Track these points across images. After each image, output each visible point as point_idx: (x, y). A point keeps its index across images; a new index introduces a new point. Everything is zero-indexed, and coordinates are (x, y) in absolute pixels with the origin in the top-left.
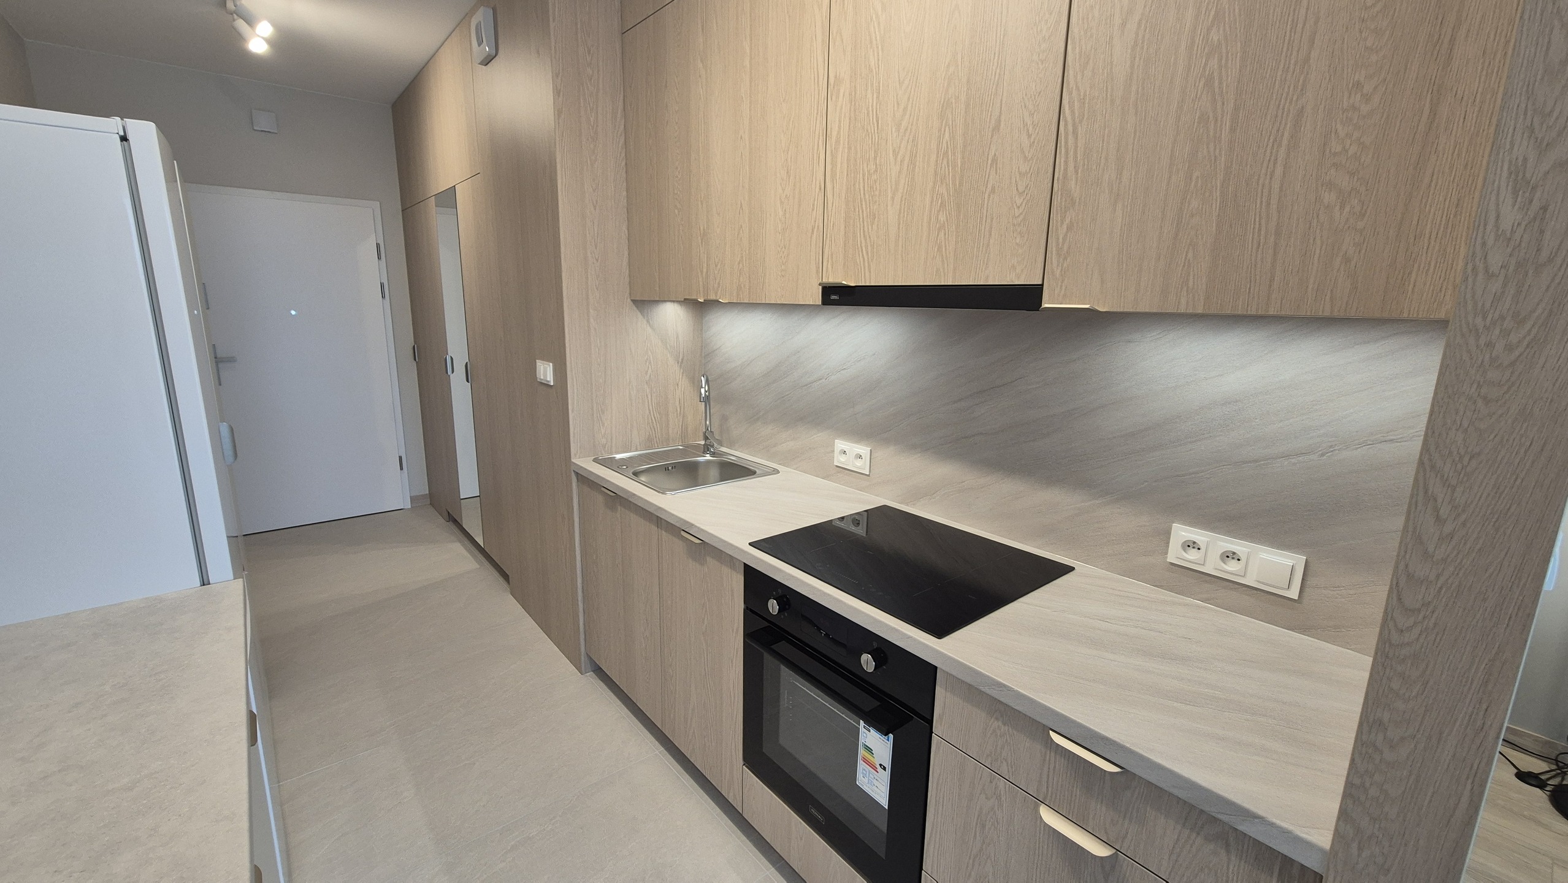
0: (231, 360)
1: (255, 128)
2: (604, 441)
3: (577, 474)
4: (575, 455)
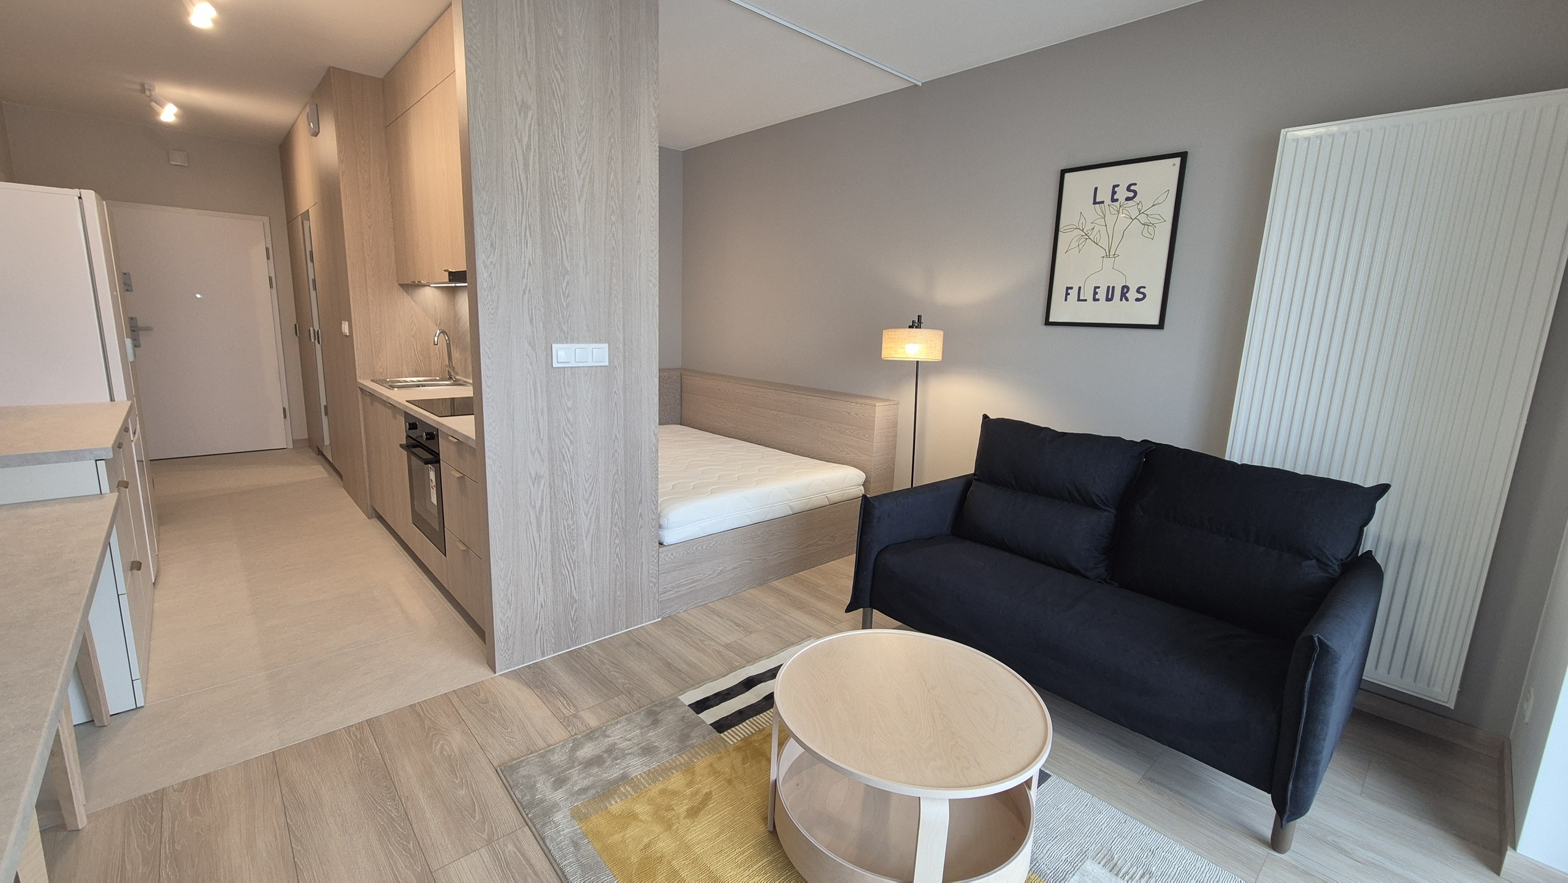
0: (148, 329)
1: (171, 163)
2: (381, 370)
3: (361, 389)
4: (360, 377)
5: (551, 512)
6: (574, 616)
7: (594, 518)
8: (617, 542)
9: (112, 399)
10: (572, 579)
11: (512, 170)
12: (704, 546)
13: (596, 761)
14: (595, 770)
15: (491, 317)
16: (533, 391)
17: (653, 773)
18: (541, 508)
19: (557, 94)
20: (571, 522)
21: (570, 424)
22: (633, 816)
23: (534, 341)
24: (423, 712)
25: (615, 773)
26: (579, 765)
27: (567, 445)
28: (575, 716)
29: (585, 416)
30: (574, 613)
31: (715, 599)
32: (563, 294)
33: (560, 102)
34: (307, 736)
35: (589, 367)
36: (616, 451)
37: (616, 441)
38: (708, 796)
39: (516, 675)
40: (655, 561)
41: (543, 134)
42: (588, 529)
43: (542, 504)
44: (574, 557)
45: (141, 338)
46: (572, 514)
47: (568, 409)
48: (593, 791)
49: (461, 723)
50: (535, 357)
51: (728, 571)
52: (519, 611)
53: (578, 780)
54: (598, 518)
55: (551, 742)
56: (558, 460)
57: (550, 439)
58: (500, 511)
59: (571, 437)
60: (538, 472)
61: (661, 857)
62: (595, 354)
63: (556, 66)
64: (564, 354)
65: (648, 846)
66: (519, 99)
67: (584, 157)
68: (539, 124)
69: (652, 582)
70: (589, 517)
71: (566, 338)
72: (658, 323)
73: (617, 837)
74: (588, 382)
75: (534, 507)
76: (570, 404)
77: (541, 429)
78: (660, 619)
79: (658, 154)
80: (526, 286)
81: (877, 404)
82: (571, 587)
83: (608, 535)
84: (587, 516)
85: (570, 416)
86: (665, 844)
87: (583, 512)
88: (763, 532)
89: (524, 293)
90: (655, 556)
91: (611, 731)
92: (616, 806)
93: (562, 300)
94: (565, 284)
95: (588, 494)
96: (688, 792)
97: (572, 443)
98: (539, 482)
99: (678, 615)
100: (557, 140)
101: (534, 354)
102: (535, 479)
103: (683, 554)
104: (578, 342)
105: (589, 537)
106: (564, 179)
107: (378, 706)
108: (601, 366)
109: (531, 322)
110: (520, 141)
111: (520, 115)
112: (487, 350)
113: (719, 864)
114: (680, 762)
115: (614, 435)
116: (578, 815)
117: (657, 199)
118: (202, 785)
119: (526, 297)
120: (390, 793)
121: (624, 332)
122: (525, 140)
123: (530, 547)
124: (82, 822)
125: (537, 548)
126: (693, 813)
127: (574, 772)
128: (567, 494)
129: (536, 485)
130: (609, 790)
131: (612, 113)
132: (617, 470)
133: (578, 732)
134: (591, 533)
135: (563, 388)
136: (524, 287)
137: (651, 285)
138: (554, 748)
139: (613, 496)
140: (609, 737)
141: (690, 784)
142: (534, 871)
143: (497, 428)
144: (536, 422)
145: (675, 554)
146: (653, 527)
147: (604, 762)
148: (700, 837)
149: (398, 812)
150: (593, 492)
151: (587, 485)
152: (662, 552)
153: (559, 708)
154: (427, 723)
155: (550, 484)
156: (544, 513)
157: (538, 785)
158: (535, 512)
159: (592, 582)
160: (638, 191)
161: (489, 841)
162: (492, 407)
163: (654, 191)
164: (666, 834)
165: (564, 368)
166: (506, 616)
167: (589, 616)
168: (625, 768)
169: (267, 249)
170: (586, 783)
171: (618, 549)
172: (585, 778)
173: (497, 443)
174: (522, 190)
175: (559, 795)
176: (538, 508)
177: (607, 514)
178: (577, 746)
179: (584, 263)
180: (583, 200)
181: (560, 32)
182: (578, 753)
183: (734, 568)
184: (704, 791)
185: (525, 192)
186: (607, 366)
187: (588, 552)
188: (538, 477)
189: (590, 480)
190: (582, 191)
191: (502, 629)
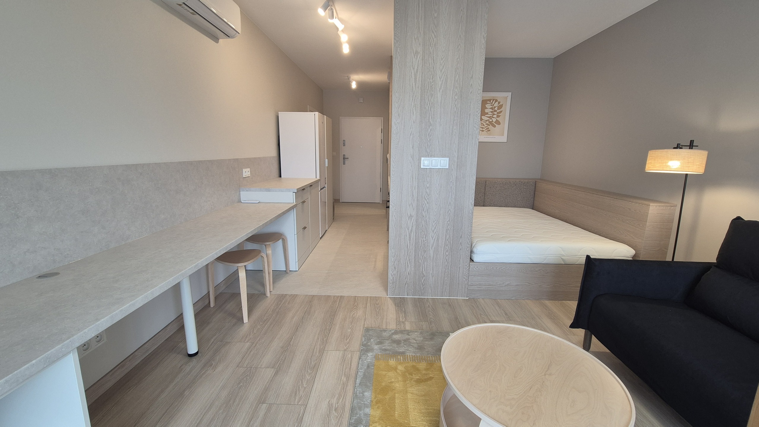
5: (416, 233)
6: (423, 282)
7: (436, 240)
8: (447, 254)
9: (316, 178)
10: (423, 265)
11: (409, 81)
12: (498, 268)
13: (398, 342)
14: (395, 345)
15: (396, 145)
16: (411, 178)
17: (415, 357)
18: (412, 230)
19: (432, 44)
20: (425, 239)
21: (428, 194)
22: (396, 369)
23: (414, 156)
24: (357, 300)
25: (402, 350)
26: (391, 340)
27: (425, 204)
28: (403, 322)
29: (435, 192)
30: (423, 281)
31: (503, 298)
32: (428, 135)
33: (433, 47)
34: (323, 294)
35: (439, 168)
36: (450, 210)
37: (450, 205)
38: (431, 378)
39: (394, 299)
40: (467, 268)
41: (425, 63)
42: (433, 244)
43: (412, 228)
44: (425, 256)
45: (346, 161)
46: (425, 236)
47: (427, 188)
48: (388, 352)
49: (365, 308)
50: (413, 163)
51: (513, 286)
52: (399, 273)
53: (387, 345)
54: (438, 240)
55: (388, 327)
56: (420, 210)
57: (417, 200)
58: (394, 228)
59: (428, 200)
60: (411, 214)
61: (394, 390)
62: (442, 163)
63: (432, 31)
64: (426, 162)
65: (392, 382)
66: (414, 50)
67: (443, 70)
68: (422, 60)
69: (464, 278)
70: (433, 239)
71: (428, 155)
72: (478, 148)
73: (384, 373)
74: (438, 176)
75: (408, 229)
76: (428, 185)
77: (414, 195)
78: (468, 298)
79: (484, 61)
80: (412, 132)
81: (651, 204)
82: (423, 269)
83: (443, 249)
84: (433, 238)
85: (428, 191)
86: (399, 386)
87: (431, 236)
88: (540, 270)
89: (411, 135)
90: (468, 266)
91: (411, 333)
92: (392, 362)
93: (428, 137)
94: (430, 130)
95: (434, 228)
96: (424, 372)
97: (428, 203)
98: (411, 219)
99: (478, 299)
100: (431, 65)
101: (413, 162)
102: (410, 217)
103: (484, 269)
104: (434, 157)
105: (433, 248)
106: (433, 82)
107: (346, 293)
108: (445, 169)
109: (413, 148)
110: (414, 69)
111: (414, 58)
112: (393, 159)
113: (414, 406)
114: (430, 359)
115: (449, 202)
116: (376, 357)
117: (482, 85)
118: (294, 297)
119: (411, 137)
120: (331, 321)
121: (458, 153)
122: (416, 68)
123: (405, 246)
124: (268, 294)
125: (409, 247)
126: (419, 381)
127: (387, 342)
128: (424, 226)
129: (410, 220)
130: (395, 354)
131: (459, 46)
132: (450, 219)
133: (400, 328)
134: (434, 246)
135: (425, 177)
136: (411, 132)
137: (475, 129)
138: (387, 330)
139: (447, 232)
140: (409, 335)
141: (426, 369)
142: (350, 367)
143: (395, 193)
144: (412, 192)
145: (479, 267)
146: (467, 251)
147: (400, 344)
148: (414, 392)
149: (329, 327)
150: (437, 228)
151: (434, 224)
152: (472, 265)
153: (400, 317)
154: (356, 303)
155: (416, 220)
156: (413, 232)
157: (372, 340)
158: (409, 231)
159: (433, 270)
160: (471, 82)
161: (345, 350)
162: (394, 183)
163: (481, 81)
164: (402, 383)
165: (427, 168)
166: (393, 273)
167: (430, 285)
168: (406, 350)
169: (382, 129)
170: (388, 348)
171: (447, 257)
172: (389, 346)
173: (395, 199)
174: (413, 90)
175: (376, 347)
176: (410, 230)
177: (443, 239)
178: (396, 333)
179: (439, 120)
180: (441, 91)
181: (436, 15)
182: (394, 336)
183: (517, 285)
184: (430, 376)
185: (414, 91)
186: (447, 169)
187: (432, 255)
188: (411, 216)
189: (435, 222)
190: (441, 86)
191: (391, 278)
